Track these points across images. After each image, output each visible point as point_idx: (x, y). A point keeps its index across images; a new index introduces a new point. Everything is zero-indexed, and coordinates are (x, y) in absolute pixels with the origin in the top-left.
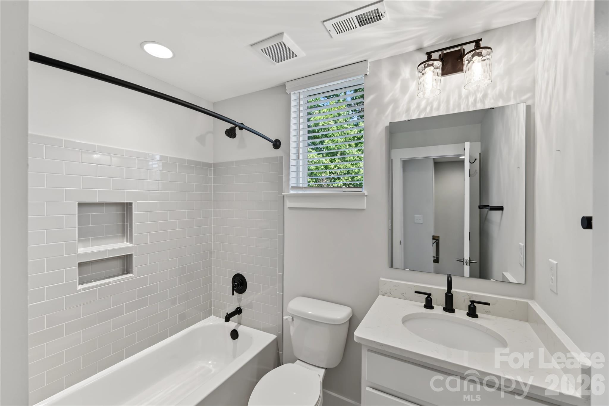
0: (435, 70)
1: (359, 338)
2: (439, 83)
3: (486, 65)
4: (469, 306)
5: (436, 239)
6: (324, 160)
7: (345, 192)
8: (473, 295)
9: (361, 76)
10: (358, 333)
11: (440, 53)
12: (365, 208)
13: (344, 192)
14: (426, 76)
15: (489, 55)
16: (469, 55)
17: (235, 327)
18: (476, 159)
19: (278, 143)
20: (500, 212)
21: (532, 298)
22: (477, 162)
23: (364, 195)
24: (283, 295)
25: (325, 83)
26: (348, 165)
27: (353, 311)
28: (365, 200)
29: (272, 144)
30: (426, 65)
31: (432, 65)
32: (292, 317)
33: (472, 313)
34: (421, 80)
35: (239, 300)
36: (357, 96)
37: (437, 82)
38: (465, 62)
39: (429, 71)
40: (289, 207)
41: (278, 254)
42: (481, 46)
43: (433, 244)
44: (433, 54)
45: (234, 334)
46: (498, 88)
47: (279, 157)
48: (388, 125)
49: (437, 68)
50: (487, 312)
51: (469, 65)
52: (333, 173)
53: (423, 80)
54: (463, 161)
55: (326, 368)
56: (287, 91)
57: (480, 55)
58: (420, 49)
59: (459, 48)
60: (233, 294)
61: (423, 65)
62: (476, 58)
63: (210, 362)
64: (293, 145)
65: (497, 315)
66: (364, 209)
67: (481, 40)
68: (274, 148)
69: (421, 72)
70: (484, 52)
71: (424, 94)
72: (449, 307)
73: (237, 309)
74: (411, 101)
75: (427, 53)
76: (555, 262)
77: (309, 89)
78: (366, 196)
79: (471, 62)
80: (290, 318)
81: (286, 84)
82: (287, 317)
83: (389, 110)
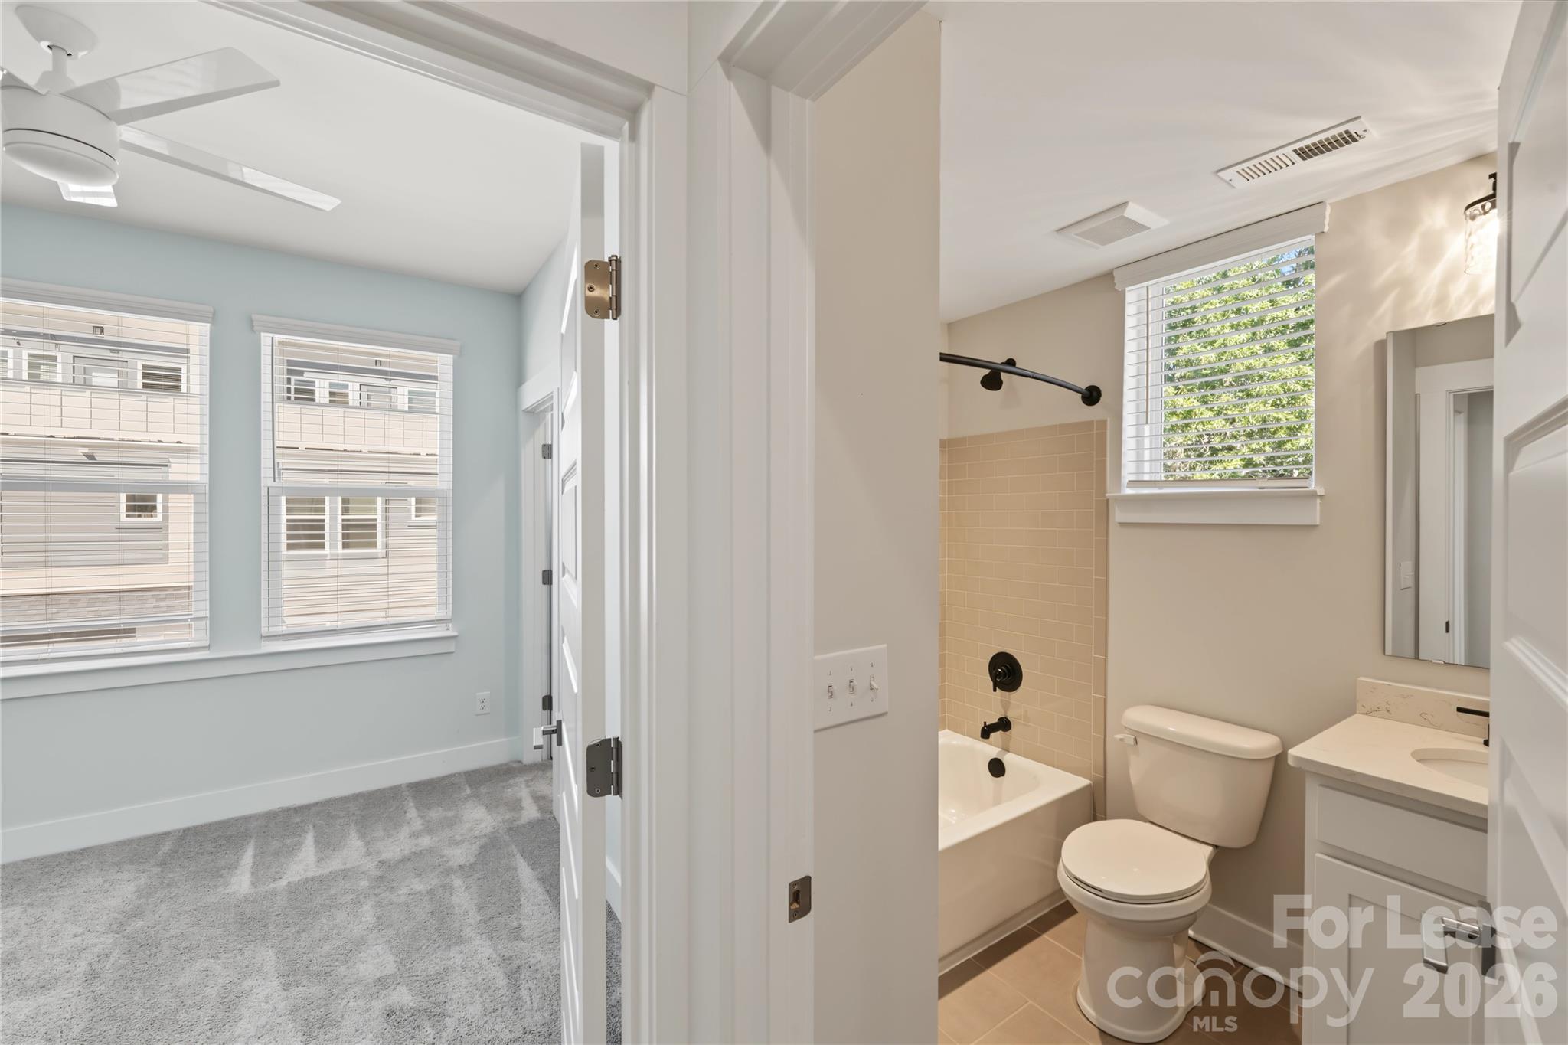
1: (1298, 759)
7: (1263, 488)
9: (1308, 237)
12: (1318, 523)
13: (1260, 488)
17: (998, 753)
19: (1095, 394)
23: (1313, 495)
24: (1106, 698)
27: (1282, 740)
28: (1318, 505)
29: (1080, 395)
30: (1487, 208)
32: (1133, 737)
34: (1474, 238)
35: (1006, 705)
40: (1120, 523)
41: (1094, 616)
45: (997, 768)
47: (1097, 422)
48: (1385, 336)
53: (1479, 240)
55: (1216, 843)
56: (1116, 287)
60: (994, 690)
64: (1130, 396)
66: (1314, 526)
68: (1087, 404)
69: (1474, 220)
73: (1001, 719)
74: (1450, 278)
75: (1491, 176)
78: (1321, 496)
80: (1130, 739)
81: (1115, 273)
82: (1118, 736)
83: (1388, 303)
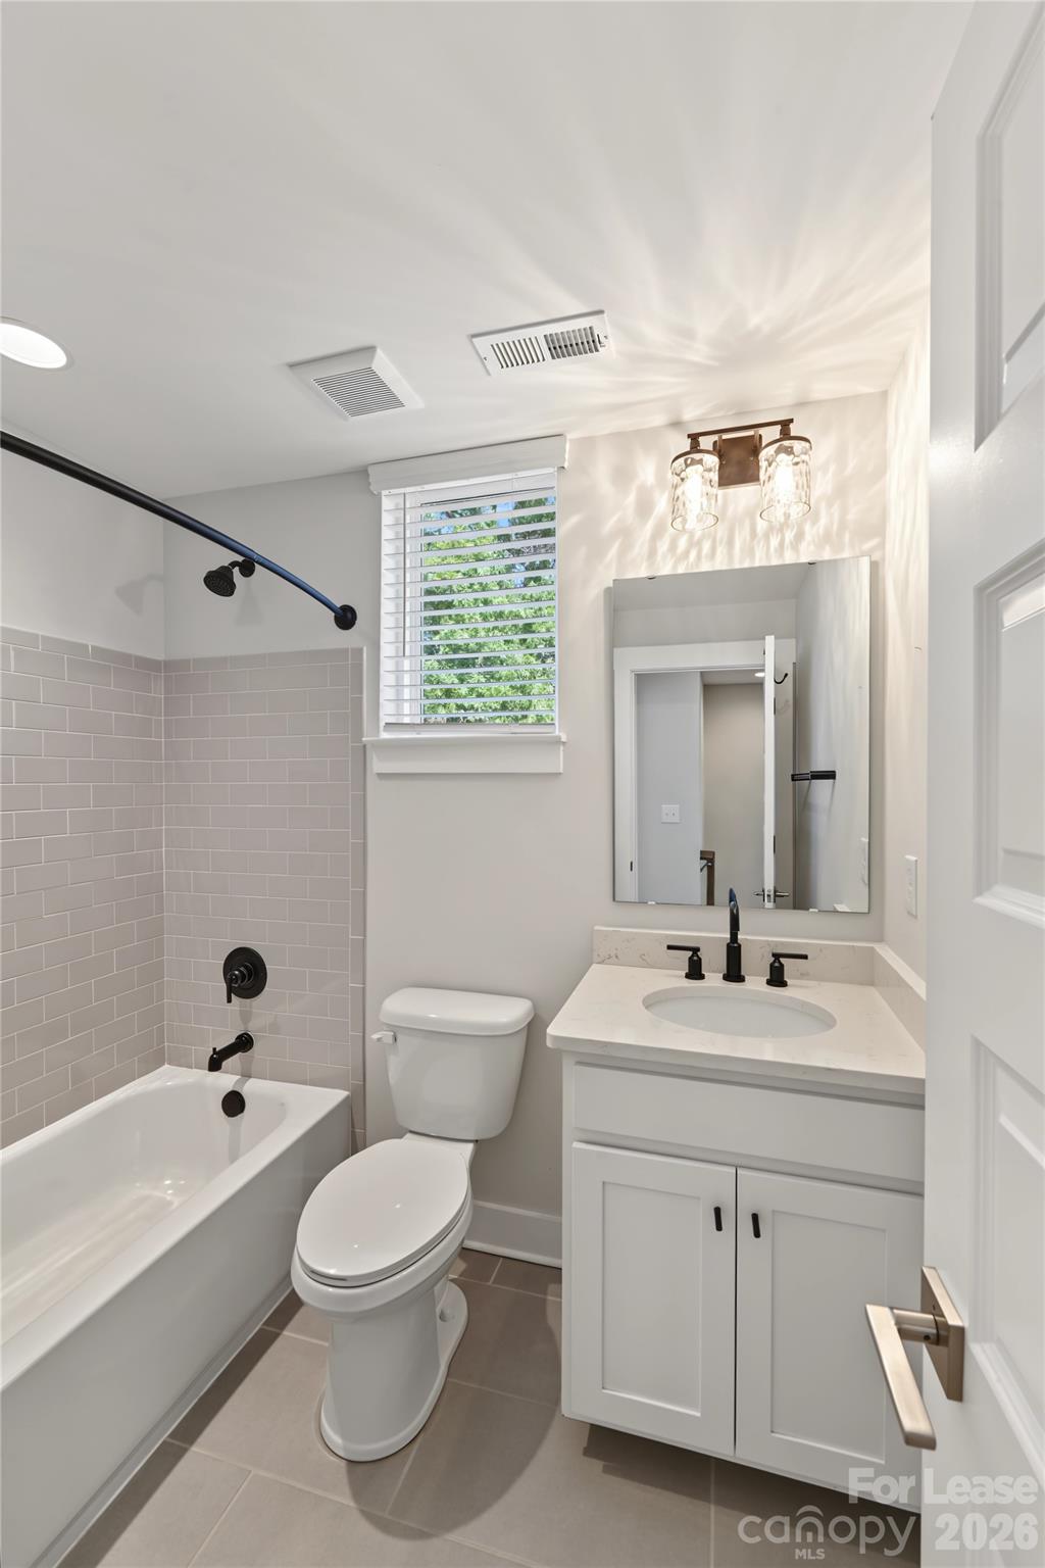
0: (706, 474)
1: (556, 1038)
2: (713, 502)
3: (801, 473)
4: (772, 965)
5: (708, 858)
6: (443, 675)
8: (777, 944)
9: (551, 470)
10: (554, 1030)
11: (715, 438)
12: (561, 771)
14: (688, 484)
15: (806, 454)
16: (771, 450)
17: (236, 1083)
18: (786, 675)
19: (349, 615)
20: (828, 782)
21: (881, 939)
22: (789, 680)
23: (558, 742)
24: (364, 989)
25: (468, 478)
26: (503, 689)
27: (535, 1007)
28: (562, 753)
29: (333, 614)
30: (689, 462)
31: (700, 462)
32: (392, 1034)
33: (777, 978)
34: (679, 492)
35: (246, 1017)
36: (523, 518)
37: (709, 500)
38: (763, 464)
39: (694, 472)
40: (379, 774)
41: (350, 890)
42: (792, 434)
43: (701, 870)
44: (701, 439)
45: (234, 1104)
46: (823, 521)
47: (352, 649)
48: (611, 585)
49: (710, 470)
50: (803, 975)
51: (770, 469)
52: (465, 710)
53: (683, 493)
54: (760, 684)
55: (477, 1141)
56: (371, 488)
57: (789, 451)
58: (676, 424)
59: (750, 433)
60: (229, 1001)
61: (682, 460)
62: (782, 456)
63: (168, 1182)
64: (387, 621)
65: (821, 978)
66: (558, 775)
67: (791, 421)
68: (340, 627)
69: (679, 475)
70: (797, 446)
71: (685, 521)
72: (734, 974)
73: (239, 1037)
74: (658, 535)
75: (689, 436)
76: (914, 858)
77: (427, 487)
78: (564, 744)
79: (774, 464)
80: (388, 1036)
81: (370, 470)
82: (375, 1036)
83: (613, 552)
